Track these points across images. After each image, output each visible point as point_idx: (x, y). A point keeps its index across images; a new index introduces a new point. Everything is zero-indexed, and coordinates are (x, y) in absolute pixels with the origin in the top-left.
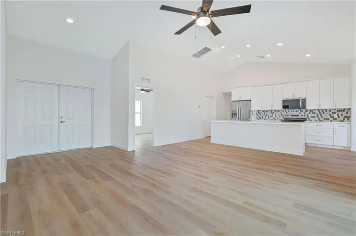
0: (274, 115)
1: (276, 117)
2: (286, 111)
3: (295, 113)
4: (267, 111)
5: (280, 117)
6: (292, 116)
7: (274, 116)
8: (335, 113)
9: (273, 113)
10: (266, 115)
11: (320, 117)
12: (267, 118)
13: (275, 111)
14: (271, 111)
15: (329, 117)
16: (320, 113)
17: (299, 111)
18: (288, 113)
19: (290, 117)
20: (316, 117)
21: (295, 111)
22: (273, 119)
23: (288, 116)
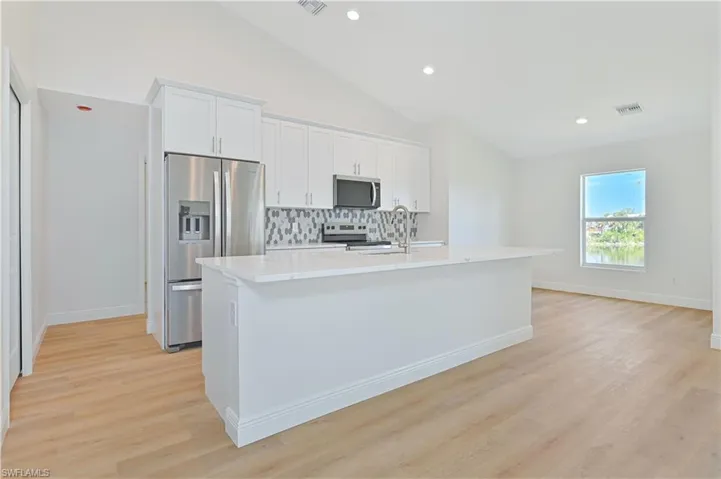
0: (295, 225)
1: (300, 233)
2: (324, 215)
3: (346, 221)
4: (276, 214)
5: (310, 231)
6: (342, 228)
7: (295, 230)
8: (400, 221)
9: (292, 220)
10: (274, 225)
11: (383, 230)
12: (276, 236)
13: (298, 211)
14: (289, 210)
15: (394, 231)
16: (383, 222)
17: (350, 214)
18: (329, 220)
19: (337, 231)
20: (378, 230)
21: (342, 214)
22: (293, 241)
23: (333, 228)
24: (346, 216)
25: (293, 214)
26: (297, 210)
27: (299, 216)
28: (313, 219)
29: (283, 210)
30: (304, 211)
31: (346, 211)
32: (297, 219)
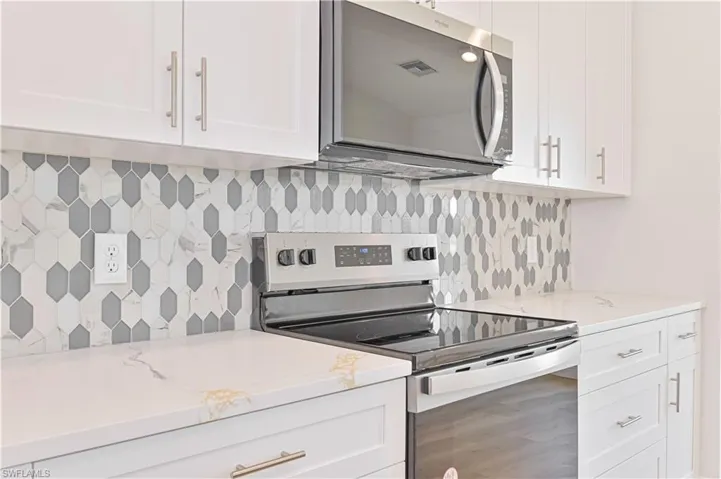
0: (111, 247)
2: (264, 201)
3: (359, 229)
6: (349, 255)
7: (111, 268)
9: (90, 222)
13: (130, 170)
14: (71, 166)
17: (372, 198)
18: (285, 220)
19: (325, 272)
21: (339, 195)
22: (99, 332)
23: (308, 258)
24: (356, 203)
25: (99, 185)
26: (119, 166)
27: (132, 196)
28: (211, 214)
29: (33, 160)
30: (161, 170)
31: (355, 183)
32: (120, 212)
